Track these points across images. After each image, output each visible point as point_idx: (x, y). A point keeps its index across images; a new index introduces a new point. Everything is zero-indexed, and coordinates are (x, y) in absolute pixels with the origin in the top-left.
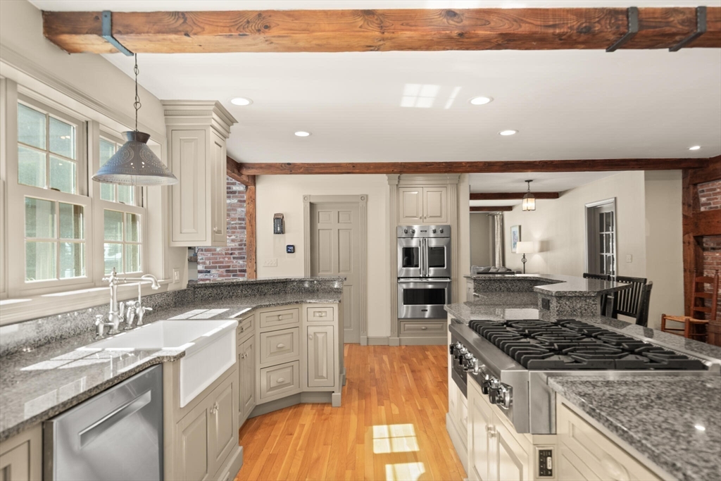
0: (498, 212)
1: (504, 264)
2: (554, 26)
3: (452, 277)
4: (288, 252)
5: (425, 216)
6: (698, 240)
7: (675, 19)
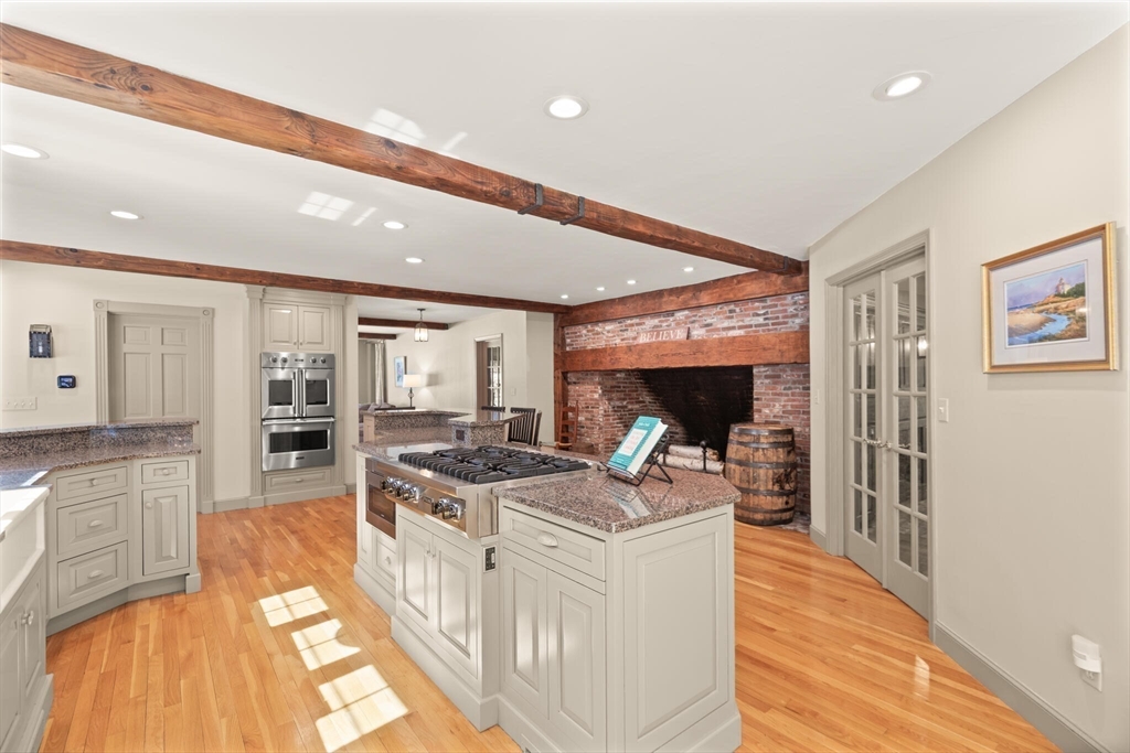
0: (379, 340)
1: (386, 400)
2: (482, 183)
3: (336, 416)
4: (62, 387)
5: (301, 341)
6: (565, 375)
7: (567, 202)
